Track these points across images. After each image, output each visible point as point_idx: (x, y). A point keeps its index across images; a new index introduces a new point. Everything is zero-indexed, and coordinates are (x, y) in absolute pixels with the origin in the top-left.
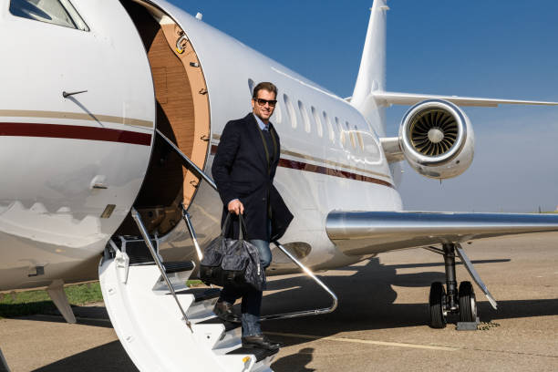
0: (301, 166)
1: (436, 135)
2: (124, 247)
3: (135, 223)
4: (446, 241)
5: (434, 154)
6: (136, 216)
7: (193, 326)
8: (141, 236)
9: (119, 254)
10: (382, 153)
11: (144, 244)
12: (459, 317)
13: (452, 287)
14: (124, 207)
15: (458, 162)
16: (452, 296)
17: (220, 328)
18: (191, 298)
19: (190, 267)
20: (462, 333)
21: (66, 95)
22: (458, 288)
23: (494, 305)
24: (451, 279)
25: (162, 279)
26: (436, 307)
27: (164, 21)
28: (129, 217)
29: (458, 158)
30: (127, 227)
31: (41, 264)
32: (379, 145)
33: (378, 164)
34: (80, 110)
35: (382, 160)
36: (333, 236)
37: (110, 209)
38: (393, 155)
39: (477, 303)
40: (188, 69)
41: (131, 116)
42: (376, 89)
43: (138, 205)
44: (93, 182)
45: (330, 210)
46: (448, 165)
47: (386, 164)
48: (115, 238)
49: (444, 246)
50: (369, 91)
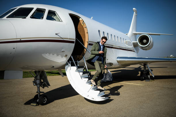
0: (112, 48)
1: (145, 41)
2: (70, 63)
3: (72, 58)
4: (144, 63)
5: (144, 45)
6: (72, 57)
7: (82, 78)
8: (73, 61)
9: (69, 64)
10: (132, 45)
11: (73, 62)
12: (146, 79)
14: (69, 55)
15: (149, 47)
16: (145, 74)
17: (87, 79)
18: (82, 73)
19: (84, 67)
20: (146, 82)
21: (56, 34)
23: (153, 76)
25: (77, 69)
26: (142, 77)
27: (80, 19)
28: (71, 57)
29: (149, 46)
30: (70, 59)
31: (53, 66)
32: (132, 43)
33: (131, 47)
34: (59, 37)
35: (132, 46)
36: (118, 62)
37: (66, 56)
38: (135, 45)
39: (150, 76)
40: (84, 28)
41: (70, 38)
42: (134, 31)
43: (72, 55)
44: (62, 50)
45: (118, 56)
46: (147, 48)
47: (133, 47)
48: (68, 61)
49: (144, 64)
50: (132, 32)
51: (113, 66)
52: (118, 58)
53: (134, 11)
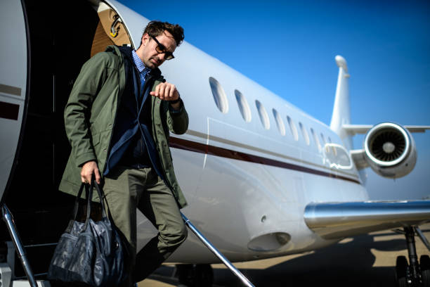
1: (389, 147)
4: (406, 225)
5: (389, 160)
6: (6, 216)
10: (351, 161)
13: (413, 260)
15: (407, 165)
16: (414, 267)
22: (419, 260)
24: (413, 254)
26: (404, 279)
27: (101, 9)
29: (406, 162)
32: (350, 156)
33: (349, 168)
36: (310, 225)
42: (345, 123)
45: (307, 202)
46: (400, 167)
47: (355, 168)
49: (405, 228)
50: (340, 124)
51: (290, 246)
52: (308, 208)
53: (340, 64)
